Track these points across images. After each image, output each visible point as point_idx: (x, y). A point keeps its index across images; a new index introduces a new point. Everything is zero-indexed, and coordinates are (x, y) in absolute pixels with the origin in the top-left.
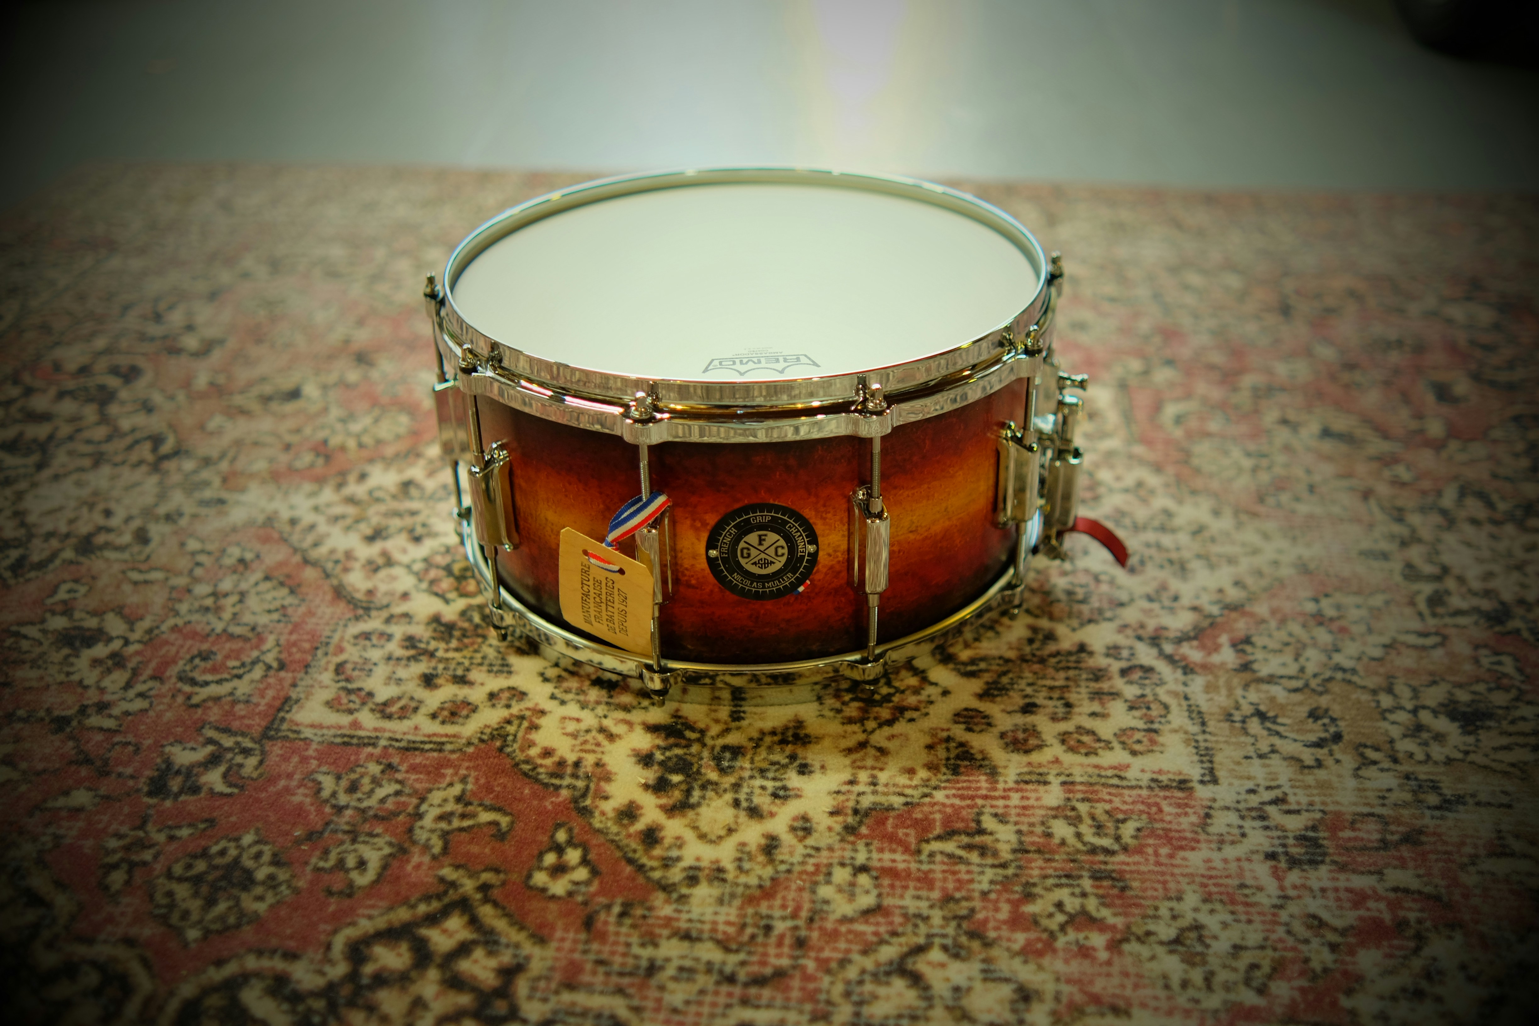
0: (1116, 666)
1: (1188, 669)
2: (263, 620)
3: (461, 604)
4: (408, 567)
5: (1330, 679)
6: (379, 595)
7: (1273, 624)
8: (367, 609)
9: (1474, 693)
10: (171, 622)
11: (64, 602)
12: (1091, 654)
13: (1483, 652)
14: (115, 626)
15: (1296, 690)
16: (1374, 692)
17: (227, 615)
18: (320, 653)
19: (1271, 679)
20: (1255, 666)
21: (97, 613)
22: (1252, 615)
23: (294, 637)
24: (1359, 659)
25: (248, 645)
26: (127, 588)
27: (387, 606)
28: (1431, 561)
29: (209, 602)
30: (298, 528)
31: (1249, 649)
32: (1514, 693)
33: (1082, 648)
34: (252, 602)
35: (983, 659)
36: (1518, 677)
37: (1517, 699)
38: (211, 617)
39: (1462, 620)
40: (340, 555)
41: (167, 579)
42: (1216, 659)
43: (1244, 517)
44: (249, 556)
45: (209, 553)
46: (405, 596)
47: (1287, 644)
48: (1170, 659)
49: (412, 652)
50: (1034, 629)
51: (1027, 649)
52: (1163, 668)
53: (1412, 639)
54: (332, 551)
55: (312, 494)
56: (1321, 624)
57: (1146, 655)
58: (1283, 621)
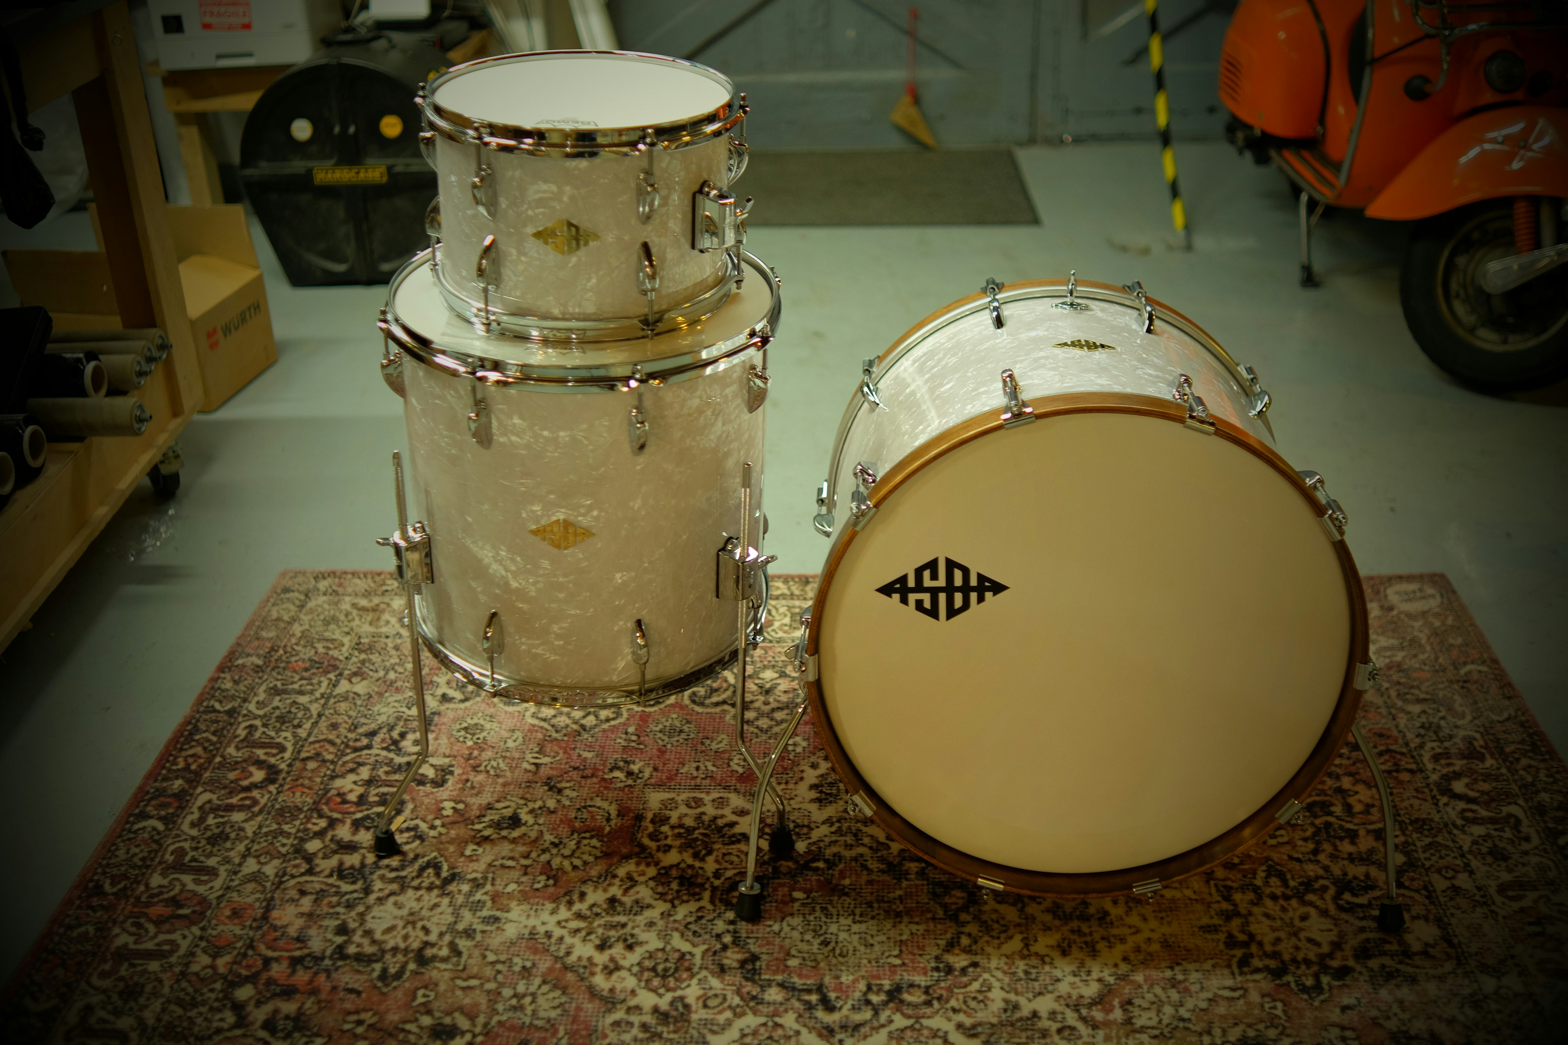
0: (1055, 1026)
1: (1095, 1027)
2: (553, 1014)
3: (669, 996)
4: (629, 970)
5: (1177, 1027)
6: (618, 991)
7: (1145, 987)
8: (613, 1003)
9: (1257, 1030)
10: (496, 1019)
11: (423, 1004)
12: (1040, 1018)
13: (1267, 999)
14: (463, 1023)
15: (1155, 1037)
16: (1201, 1034)
17: (529, 1011)
18: (594, 1037)
19: (1143, 1029)
20: (1134, 1021)
21: (449, 1013)
22: (1132, 982)
23: (575, 1027)
24: (1194, 1011)
25: (549, 1035)
26: (459, 993)
27: (624, 1001)
28: (1243, 932)
29: (514, 1002)
30: (553, 940)
31: (1130, 1008)
32: (1281, 1028)
33: (1035, 1014)
34: (541, 1000)
35: (980, 1024)
36: (1284, 1017)
37: (1282, 1033)
38: (518, 1014)
39: (1257, 977)
40: (584, 962)
41: (482, 984)
42: (1111, 1017)
43: (1131, 904)
44: (528, 964)
45: (504, 962)
46: (633, 992)
47: (1153, 1003)
48: (1083, 1019)
49: (647, 1035)
50: (1006, 1001)
51: (1004, 1016)
52: (1080, 1026)
53: (1227, 993)
54: (580, 958)
55: (553, 912)
56: (1173, 986)
57: (1071, 1019)
58: (1151, 986)
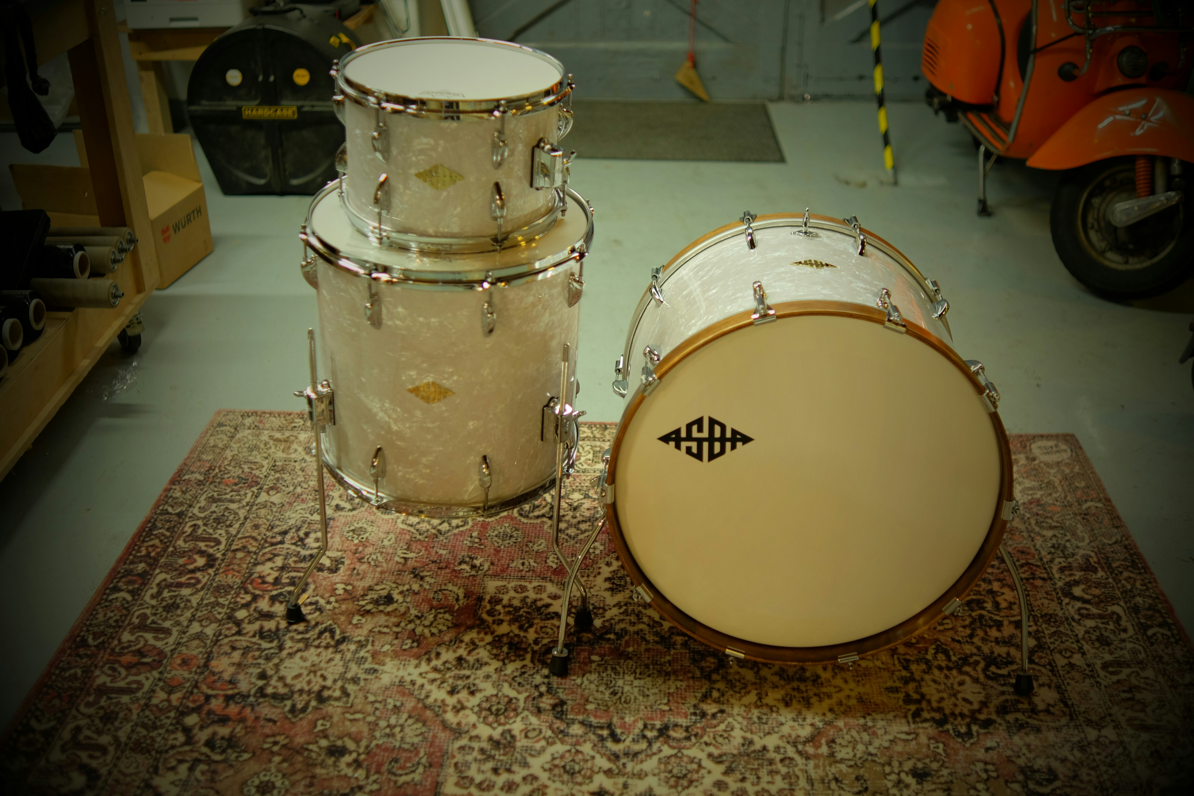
0: (778, 757)
1: (808, 758)
2: (416, 740)
3: (500, 729)
4: (472, 709)
5: (867, 760)
6: (463, 725)
7: (845, 731)
8: (460, 733)
9: (924, 763)
10: (374, 743)
11: (322, 731)
12: (768, 751)
13: (932, 741)
14: (351, 745)
15: (851, 766)
16: (883, 765)
17: (398, 737)
18: (445, 757)
19: (842, 761)
20: (836, 754)
21: (340, 738)
22: (835, 727)
23: (432, 750)
24: (879, 748)
25: (413, 755)
26: (348, 723)
27: (468, 731)
28: (917, 692)
29: (388, 731)
30: (416, 687)
31: (834, 745)
32: (941, 762)
33: (765, 748)
34: (407, 730)
35: (725, 754)
36: (944, 754)
37: (942, 766)
38: (391, 739)
39: (926, 725)
40: (439, 703)
41: (364, 718)
42: (820, 751)
43: (836, 671)
44: (398, 704)
45: (381, 702)
46: (474, 726)
47: (850, 742)
48: (800, 753)
49: (484, 757)
50: (744, 738)
51: (742, 749)
52: (797, 757)
53: (903, 736)
54: (436, 700)
55: (417, 666)
56: (865, 730)
57: (791, 752)
58: (849, 730)
